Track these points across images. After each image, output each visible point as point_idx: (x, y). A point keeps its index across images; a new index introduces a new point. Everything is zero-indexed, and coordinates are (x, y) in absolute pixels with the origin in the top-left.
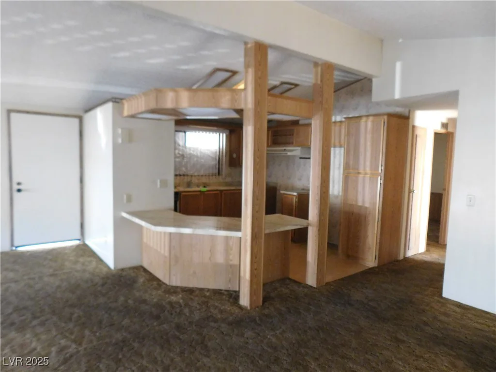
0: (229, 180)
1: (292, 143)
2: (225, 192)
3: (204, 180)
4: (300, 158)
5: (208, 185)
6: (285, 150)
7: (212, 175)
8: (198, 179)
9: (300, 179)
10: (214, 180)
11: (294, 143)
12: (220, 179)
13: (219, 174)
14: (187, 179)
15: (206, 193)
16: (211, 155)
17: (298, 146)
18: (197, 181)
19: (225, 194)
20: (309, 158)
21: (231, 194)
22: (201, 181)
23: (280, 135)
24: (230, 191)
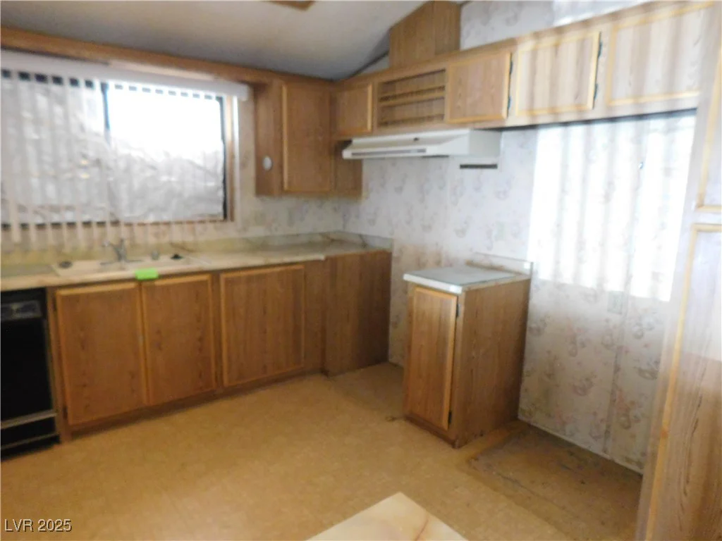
0: (257, 232)
1: (441, 117)
2: (230, 275)
3: (177, 235)
4: (463, 167)
5: (190, 251)
6: (416, 139)
7: (202, 222)
8: (157, 235)
9: (462, 232)
10: (210, 233)
11: (447, 117)
12: (231, 231)
13: (225, 216)
14: (111, 234)
15: (158, 283)
16: (199, 162)
17: (462, 125)
18: (152, 240)
19: (229, 282)
20: (494, 166)
21: (249, 279)
22: (165, 240)
23: (395, 97)
24: (243, 274)
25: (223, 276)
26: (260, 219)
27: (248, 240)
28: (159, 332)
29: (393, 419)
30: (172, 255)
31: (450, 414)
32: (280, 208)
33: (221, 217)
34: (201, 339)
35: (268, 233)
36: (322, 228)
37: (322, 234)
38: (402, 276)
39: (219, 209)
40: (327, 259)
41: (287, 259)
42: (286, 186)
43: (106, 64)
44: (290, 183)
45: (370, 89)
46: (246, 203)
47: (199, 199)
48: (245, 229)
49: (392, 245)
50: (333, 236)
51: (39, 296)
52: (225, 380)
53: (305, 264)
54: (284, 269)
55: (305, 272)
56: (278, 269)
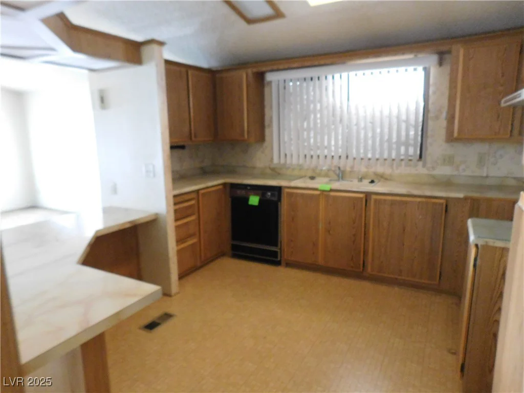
2: (378, 197)
3: (380, 169)
8: (367, 167)
13: (420, 157)
15: (332, 194)
19: (378, 202)
21: (393, 203)
25: (374, 197)
26: (449, 160)
27: (433, 177)
28: (330, 223)
30: (370, 180)
33: (417, 158)
34: (354, 235)
35: (456, 173)
40: (466, 199)
41: (428, 193)
43: (344, 63)
44: (458, 131)
48: (433, 168)
51: (278, 190)
52: (369, 268)
53: (447, 199)
54: (424, 200)
55: (447, 206)
56: (419, 200)
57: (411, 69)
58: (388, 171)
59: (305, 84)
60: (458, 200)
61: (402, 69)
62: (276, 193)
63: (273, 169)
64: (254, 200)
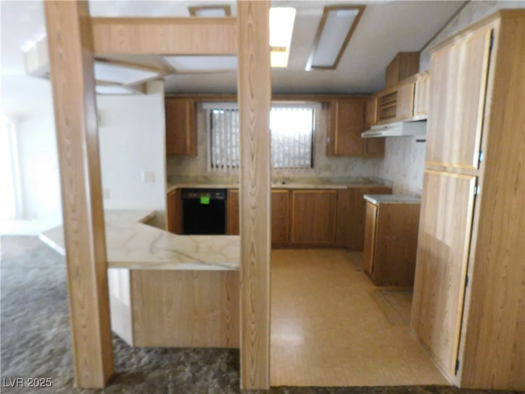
0: (326, 174)
2: (297, 192)
3: (286, 174)
4: (418, 141)
6: (386, 128)
7: (301, 168)
10: (303, 174)
11: (397, 116)
12: (313, 173)
13: (312, 166)
17: (401, 120)
19: (297, 195)
20: (424, 141)
21: (306, 194)
22: (281, 175)
23: (387, 104)
24: (304, 192)
25: (295, 192)
26: (328, 168)
27: (320, 178)
29: (360, 271)
30: (282, 182)
31: (373, 267)
32: (340, 163)
33: (310, 167)
35: (332, 176)
36: (365, 175)
37: (364, 178)
38: (363, 196)
39: (308, 162)
40: (348, 189)
41: (327, 187)
42: (336, 151)
44: (338, 150)
45: (376, 101)
46: (321, 160)
47: (299, 157)
48: (320, 173)
49: (392, 185)
50: (371, 179)
51: (225, 191)
52: (293, 240)
53: (337, 190)
54: (325, 191)
55: (337, 194)
56: (322, 191)
57: (305, 110)
58: (292, 176)
59: (228, 113)
60: (343, 190)
61: (300, 110)
62: (223, 194)
63: (205, 178)
64: (205, 200)
